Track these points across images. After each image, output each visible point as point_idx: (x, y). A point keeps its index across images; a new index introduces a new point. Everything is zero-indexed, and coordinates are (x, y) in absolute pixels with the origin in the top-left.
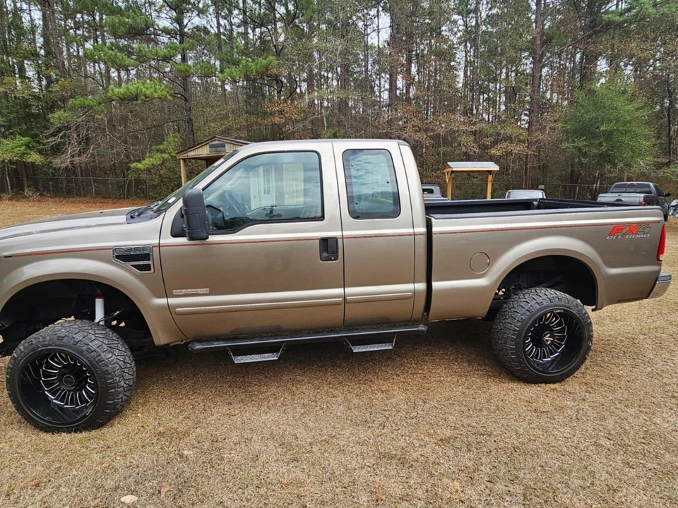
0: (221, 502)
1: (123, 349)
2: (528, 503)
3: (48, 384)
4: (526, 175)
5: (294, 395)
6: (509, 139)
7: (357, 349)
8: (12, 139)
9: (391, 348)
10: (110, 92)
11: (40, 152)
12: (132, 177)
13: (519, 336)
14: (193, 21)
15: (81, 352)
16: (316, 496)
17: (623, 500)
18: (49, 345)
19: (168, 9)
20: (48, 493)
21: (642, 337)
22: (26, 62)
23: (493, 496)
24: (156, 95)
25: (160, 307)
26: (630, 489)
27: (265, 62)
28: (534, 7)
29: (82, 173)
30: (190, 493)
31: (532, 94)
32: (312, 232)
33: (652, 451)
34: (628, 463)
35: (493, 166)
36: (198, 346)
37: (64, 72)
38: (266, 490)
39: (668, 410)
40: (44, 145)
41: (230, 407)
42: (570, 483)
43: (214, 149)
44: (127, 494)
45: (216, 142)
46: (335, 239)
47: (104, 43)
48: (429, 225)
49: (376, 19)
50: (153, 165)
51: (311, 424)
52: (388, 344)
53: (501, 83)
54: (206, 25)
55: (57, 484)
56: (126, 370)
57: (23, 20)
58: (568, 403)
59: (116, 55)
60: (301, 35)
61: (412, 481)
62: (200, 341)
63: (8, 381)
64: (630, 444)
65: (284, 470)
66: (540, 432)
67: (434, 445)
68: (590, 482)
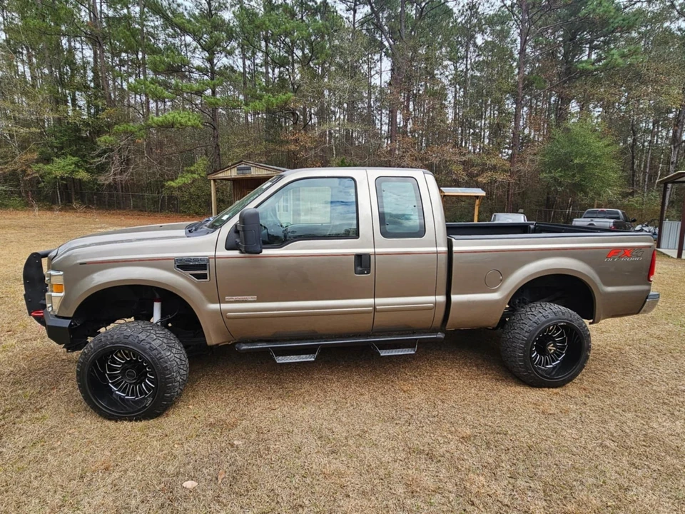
0: (272, 490)
1: (179, 348)
2: (548, 498)
3: (112, 377)
4: (508, 200)
5: (325, 392)
6: (494, 168)
7: (383, 353)
8: (64, 158)
9: (413, 352)
10: (150, 120)
11: (87, 170)
12: (165, 193)
13: (526, 345)
14: (222, 61)
15: (144, 350)
16: (357, 487)
17: (635, 498)
18: (117, 343)
19: (201, 50)
20: (117, 477)
21: (627, 348)
22: (77, 93)
23: (517, 491)
24: (189, 123)
25: (214, 312)
26: (639, 488)
27: (284, 97)
28: (517, 56)
29: (122, 189)
30: (244, 480)
31: (515, 131)
32: (348, 248)
33: (653, 453)
34: (634, 464)
35: (480, 192)
36: (245, 347)
37: (111, 103)
38: (312, 480)
39: (662, 416)
40: (91, 164)
41: (271, 401)
42: (584, 481)
43: (241, 171)
44: (188, 480)
45: (243, 166)
46: (368, 255)
47: (146, 78)
48: (450, 245)
49: (379, 63)
50: (184, 183)
51: (344, 419)
52: (410, 349)
53: (485, 119)
54: (233, 65)
55: (123, 468)
56: (182, 367)
57: (76, 56)
58: (571, 406)
59: (156, 88)
60: (315, 75)
61: (442, 475)
62: (246, 342)
63: (79, 374)
64: (632, 446)
65: (325, 461)
66: (550, 433)
67: (456, 442)
68: (602, 481)
